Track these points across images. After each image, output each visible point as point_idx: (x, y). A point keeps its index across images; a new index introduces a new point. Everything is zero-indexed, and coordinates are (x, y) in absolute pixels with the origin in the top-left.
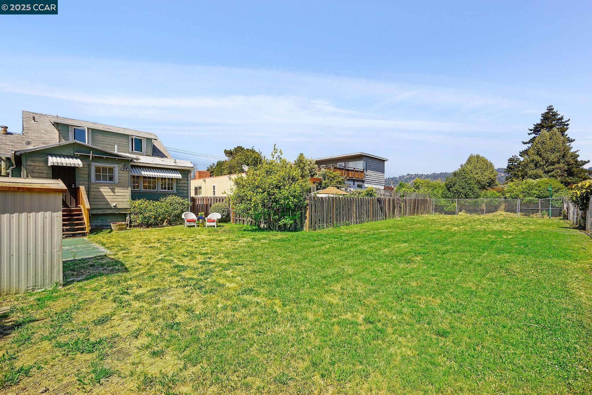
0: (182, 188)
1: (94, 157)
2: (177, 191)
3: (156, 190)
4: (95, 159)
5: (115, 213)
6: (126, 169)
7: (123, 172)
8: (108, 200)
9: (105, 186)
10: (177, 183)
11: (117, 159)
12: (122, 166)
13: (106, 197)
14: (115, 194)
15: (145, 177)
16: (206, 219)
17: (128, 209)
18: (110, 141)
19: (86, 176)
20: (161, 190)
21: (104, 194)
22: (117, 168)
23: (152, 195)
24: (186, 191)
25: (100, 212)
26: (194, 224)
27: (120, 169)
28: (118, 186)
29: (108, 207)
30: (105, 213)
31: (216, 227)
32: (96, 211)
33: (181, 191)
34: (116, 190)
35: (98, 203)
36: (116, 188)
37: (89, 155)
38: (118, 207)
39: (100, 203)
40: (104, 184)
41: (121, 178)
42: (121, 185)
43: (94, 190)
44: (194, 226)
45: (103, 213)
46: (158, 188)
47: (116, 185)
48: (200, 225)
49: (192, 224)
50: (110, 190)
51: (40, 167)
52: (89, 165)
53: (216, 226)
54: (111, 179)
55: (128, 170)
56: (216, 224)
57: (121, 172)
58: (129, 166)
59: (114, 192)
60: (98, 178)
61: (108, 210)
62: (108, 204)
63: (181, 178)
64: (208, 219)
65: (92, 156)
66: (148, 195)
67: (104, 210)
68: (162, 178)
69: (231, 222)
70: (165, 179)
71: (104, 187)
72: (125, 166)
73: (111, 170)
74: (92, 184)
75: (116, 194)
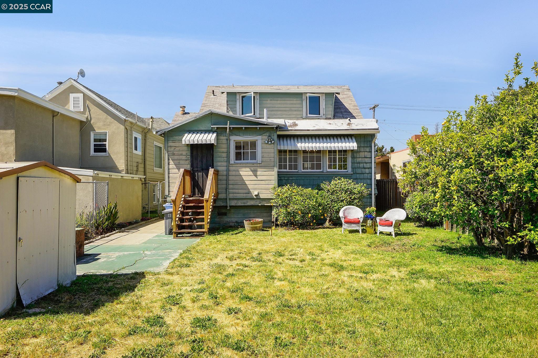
0: (361, 165)
1: (232, 129)
2: (353, 171)
3: (322, 170)
4: (233, 131)
5: (257, 204)
6: (271, 141)
7: (267, 145)
8: (250, 187)
9: (246, 167)
10: (353, 157)
11: (258, 129)
12: (266, 137)
13: (247, 183)
14: (257, 178)
15: (305, 152)
16: (378, 219)
17: (273, 199)
18: (279, 106)
19: (225, 155)
20: (328, 170)
21: (245, 178)
22: (260, 140)
23: (314, 178)
24: (367, 171)
25: (240, 203)
26: (357, 228)
27: (263, 143)
28: (261, 167)
29: (248, 196)
30: (246, 205)
31: (394, 236)
32: (236, 201)
33: (359, 171)
34: (259, 173)
35: (237, 191)
36: (258, 170)
37: (226, 126)
38: (262, 196)
39: (240, 191)
40: (244, 165)
41: (265, 155)
42: (266, 166)
43: (234, 173)
44: (357, 231)
45: (243, 205)
46: (323, 167)
47: (258, 165)
48: (368, 229)
49: (354, 227)
50: (251, 173)
51: (180, 148)
52: (227, 140)
53: (393, 234)
54: (254, 156)
55: (273, 142)
56: (393, 230)
57: (265, 146)
58: (275, 137)
59: (256, 176)
60: (238, 156)
61: (249, 200)
62: (249, 193)
63: (356, 148)
64: (380, 220)
65: (230, 128)
66: (309, 178)
67: (245, 201)
68: (330, 152)
69: (445, 226)
70: (335, 151)
71: (244, 169)
72: (270, 138)
73: (253, 145)
74: (231, 165)
75: (259, 178)
